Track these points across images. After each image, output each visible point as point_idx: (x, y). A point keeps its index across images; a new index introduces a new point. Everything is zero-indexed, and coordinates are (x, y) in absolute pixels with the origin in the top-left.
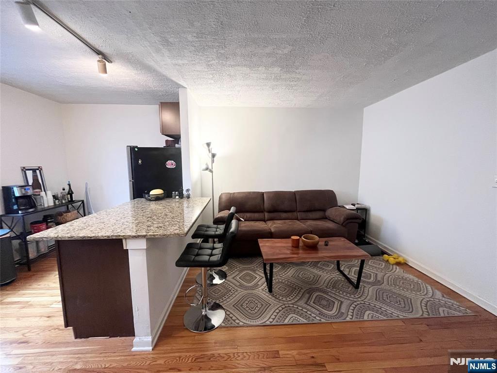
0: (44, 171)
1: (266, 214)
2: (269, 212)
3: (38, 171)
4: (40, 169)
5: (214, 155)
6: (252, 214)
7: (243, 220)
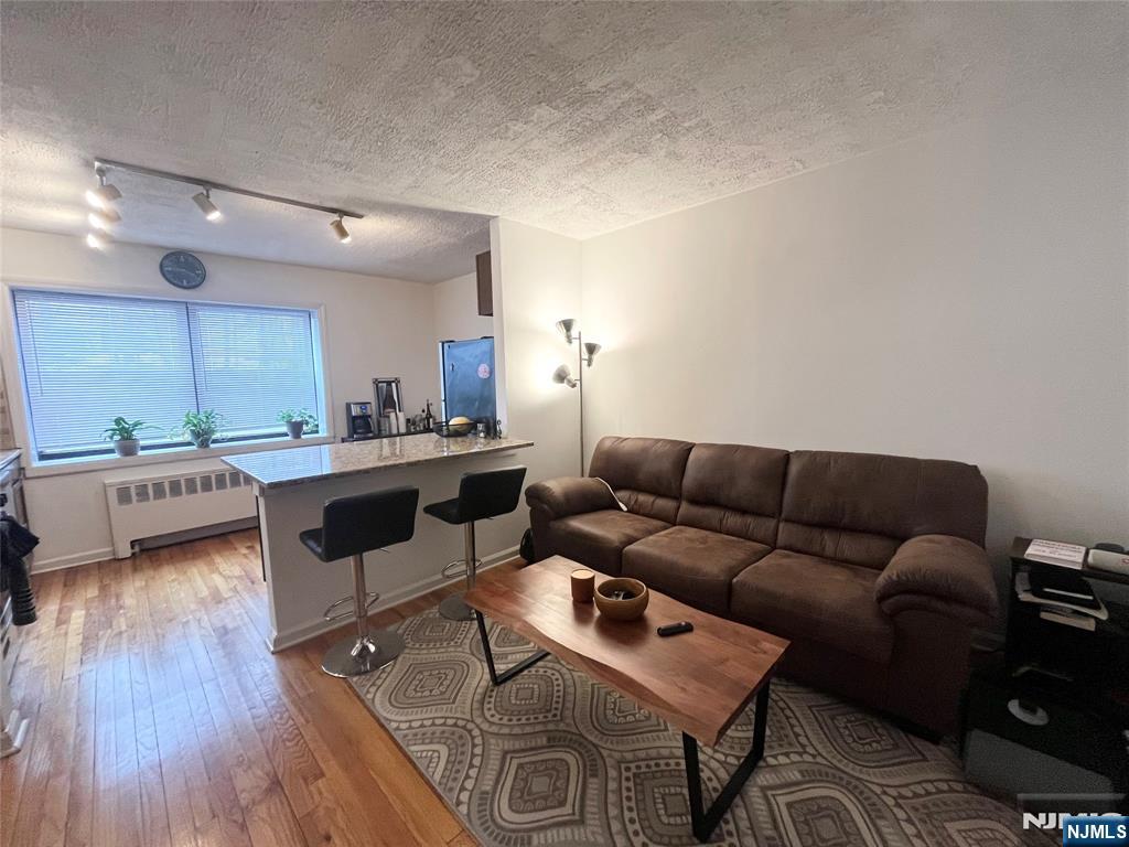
0: (403, 385)
1: (685, 507)
2: (693, 501)
3: (394, 385)
4: (397, 381)
5: (591, 349)
6: (651, 499)
7: (625, 508)
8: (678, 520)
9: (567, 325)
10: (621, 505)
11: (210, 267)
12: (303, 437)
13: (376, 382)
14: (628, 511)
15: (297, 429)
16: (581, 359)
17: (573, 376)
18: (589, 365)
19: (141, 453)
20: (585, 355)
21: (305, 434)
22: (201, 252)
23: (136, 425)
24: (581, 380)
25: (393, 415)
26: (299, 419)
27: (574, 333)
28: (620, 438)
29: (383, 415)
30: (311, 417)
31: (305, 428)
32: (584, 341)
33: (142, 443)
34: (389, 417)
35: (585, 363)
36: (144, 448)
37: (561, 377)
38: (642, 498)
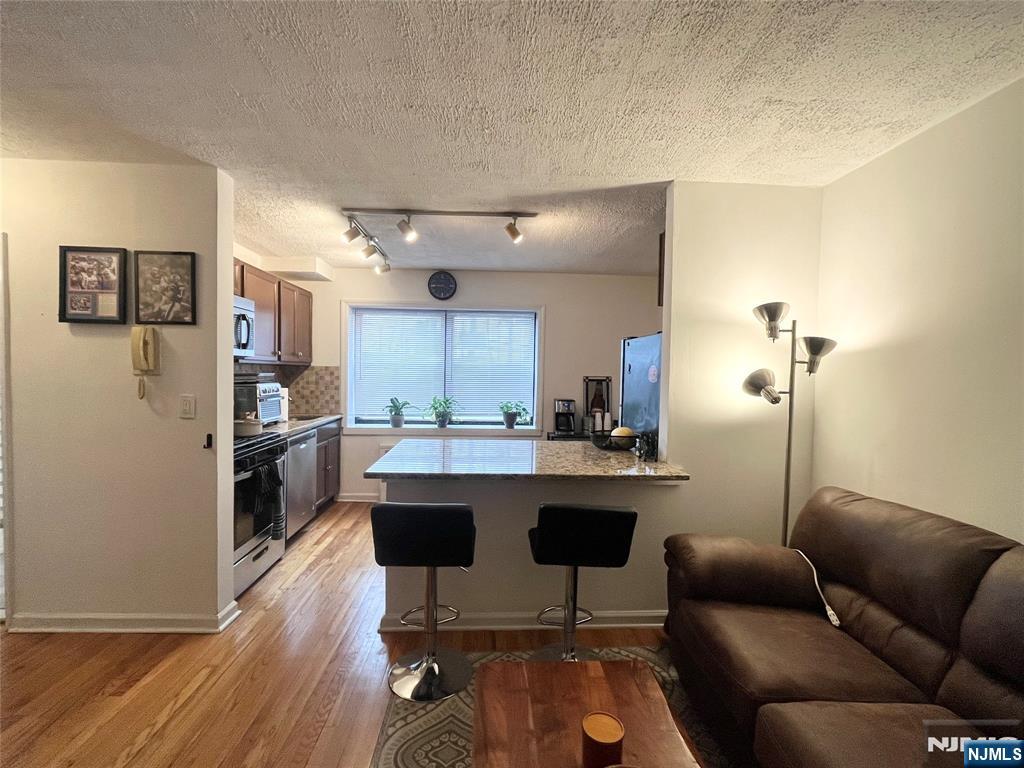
1: (963, 671)
3: (604, 383)
4: (608, 380)
5: (817, 346)
6: (892, 622)
7: (835, 620)
8: (941, 691)
9: (771, 312)
10: (830, 612)
11: (459, 279)
12: (516, 427)
13: (587, 381)
14: (840, 628)
15: (511, 419)
16: (793, 362)
17: (780, 384)
18: (811, 370)
19: (405, 426)
20: (803, 354)
21: (517, 424)
22: (455, 270)
23: (404, 405)
24: (791, 393)
25: (598, 416)
26: (514, 410)
27: (784, 323)
28: (851, 494)
29: (589, 413)
30: (524, 409)
31: (518, 419)
32: (801, 334)
33: (406, 418)
34: (594, 417)
35: (802, 369)
36: (406, 422)
37: (756, 385)
38: (875, 613)
